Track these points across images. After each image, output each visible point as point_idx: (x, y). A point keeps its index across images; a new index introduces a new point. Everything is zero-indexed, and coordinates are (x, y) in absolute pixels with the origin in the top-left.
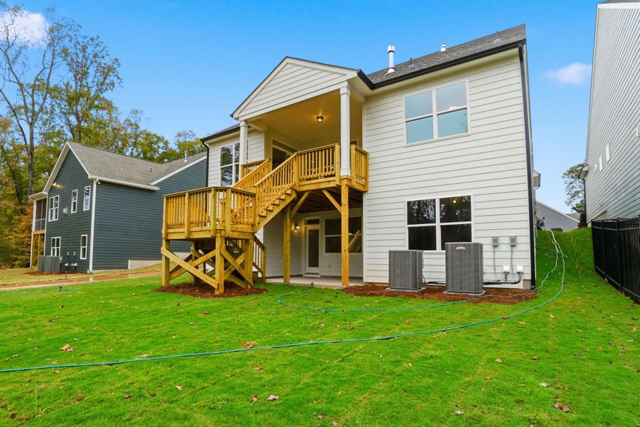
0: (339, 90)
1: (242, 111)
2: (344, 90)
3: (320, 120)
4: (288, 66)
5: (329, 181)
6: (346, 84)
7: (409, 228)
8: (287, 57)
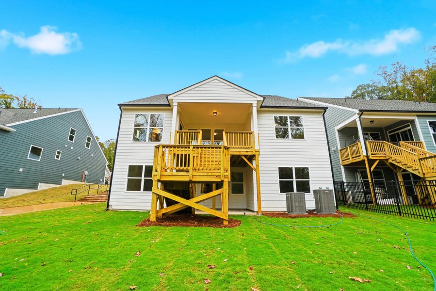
0: (252, 104)
1: (176, 96)
2: (255, 105)
3: (215, 114)
4: (216, 81)
5: (247, 151)
6: (256, 102)
7: (280, 181)
8: (216, 76)
